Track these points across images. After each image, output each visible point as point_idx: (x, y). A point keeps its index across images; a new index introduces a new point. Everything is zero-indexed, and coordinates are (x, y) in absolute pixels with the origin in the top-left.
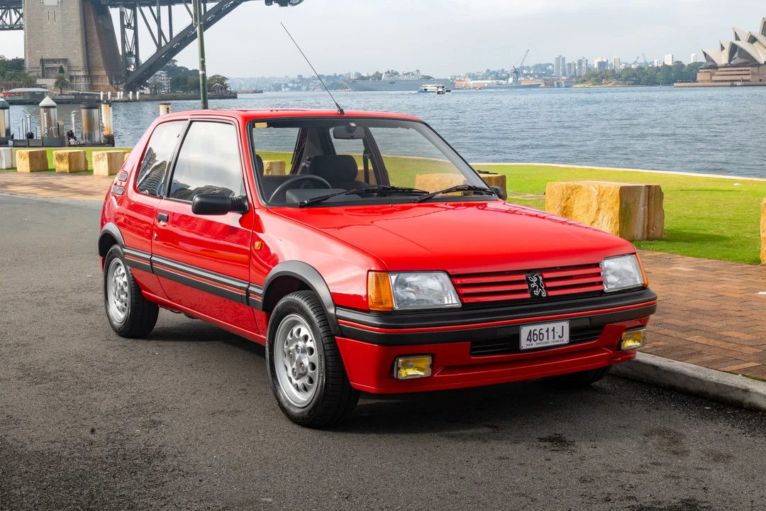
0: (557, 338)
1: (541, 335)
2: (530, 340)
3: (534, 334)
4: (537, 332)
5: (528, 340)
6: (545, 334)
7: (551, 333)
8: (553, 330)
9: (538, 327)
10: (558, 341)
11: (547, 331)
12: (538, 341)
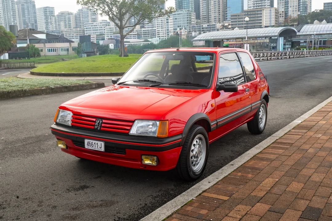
0: (99, 148)
1: (92, 145)
2: (88, 145)
3: (90, 144)
4: (91, 143)
5: (87, 145)
6: (94, 145)
7: (96, 145)
8: (97, 144)
9: (91, 141)
10: (99, 149)
11: (95, 143)
12: (91, 147)
